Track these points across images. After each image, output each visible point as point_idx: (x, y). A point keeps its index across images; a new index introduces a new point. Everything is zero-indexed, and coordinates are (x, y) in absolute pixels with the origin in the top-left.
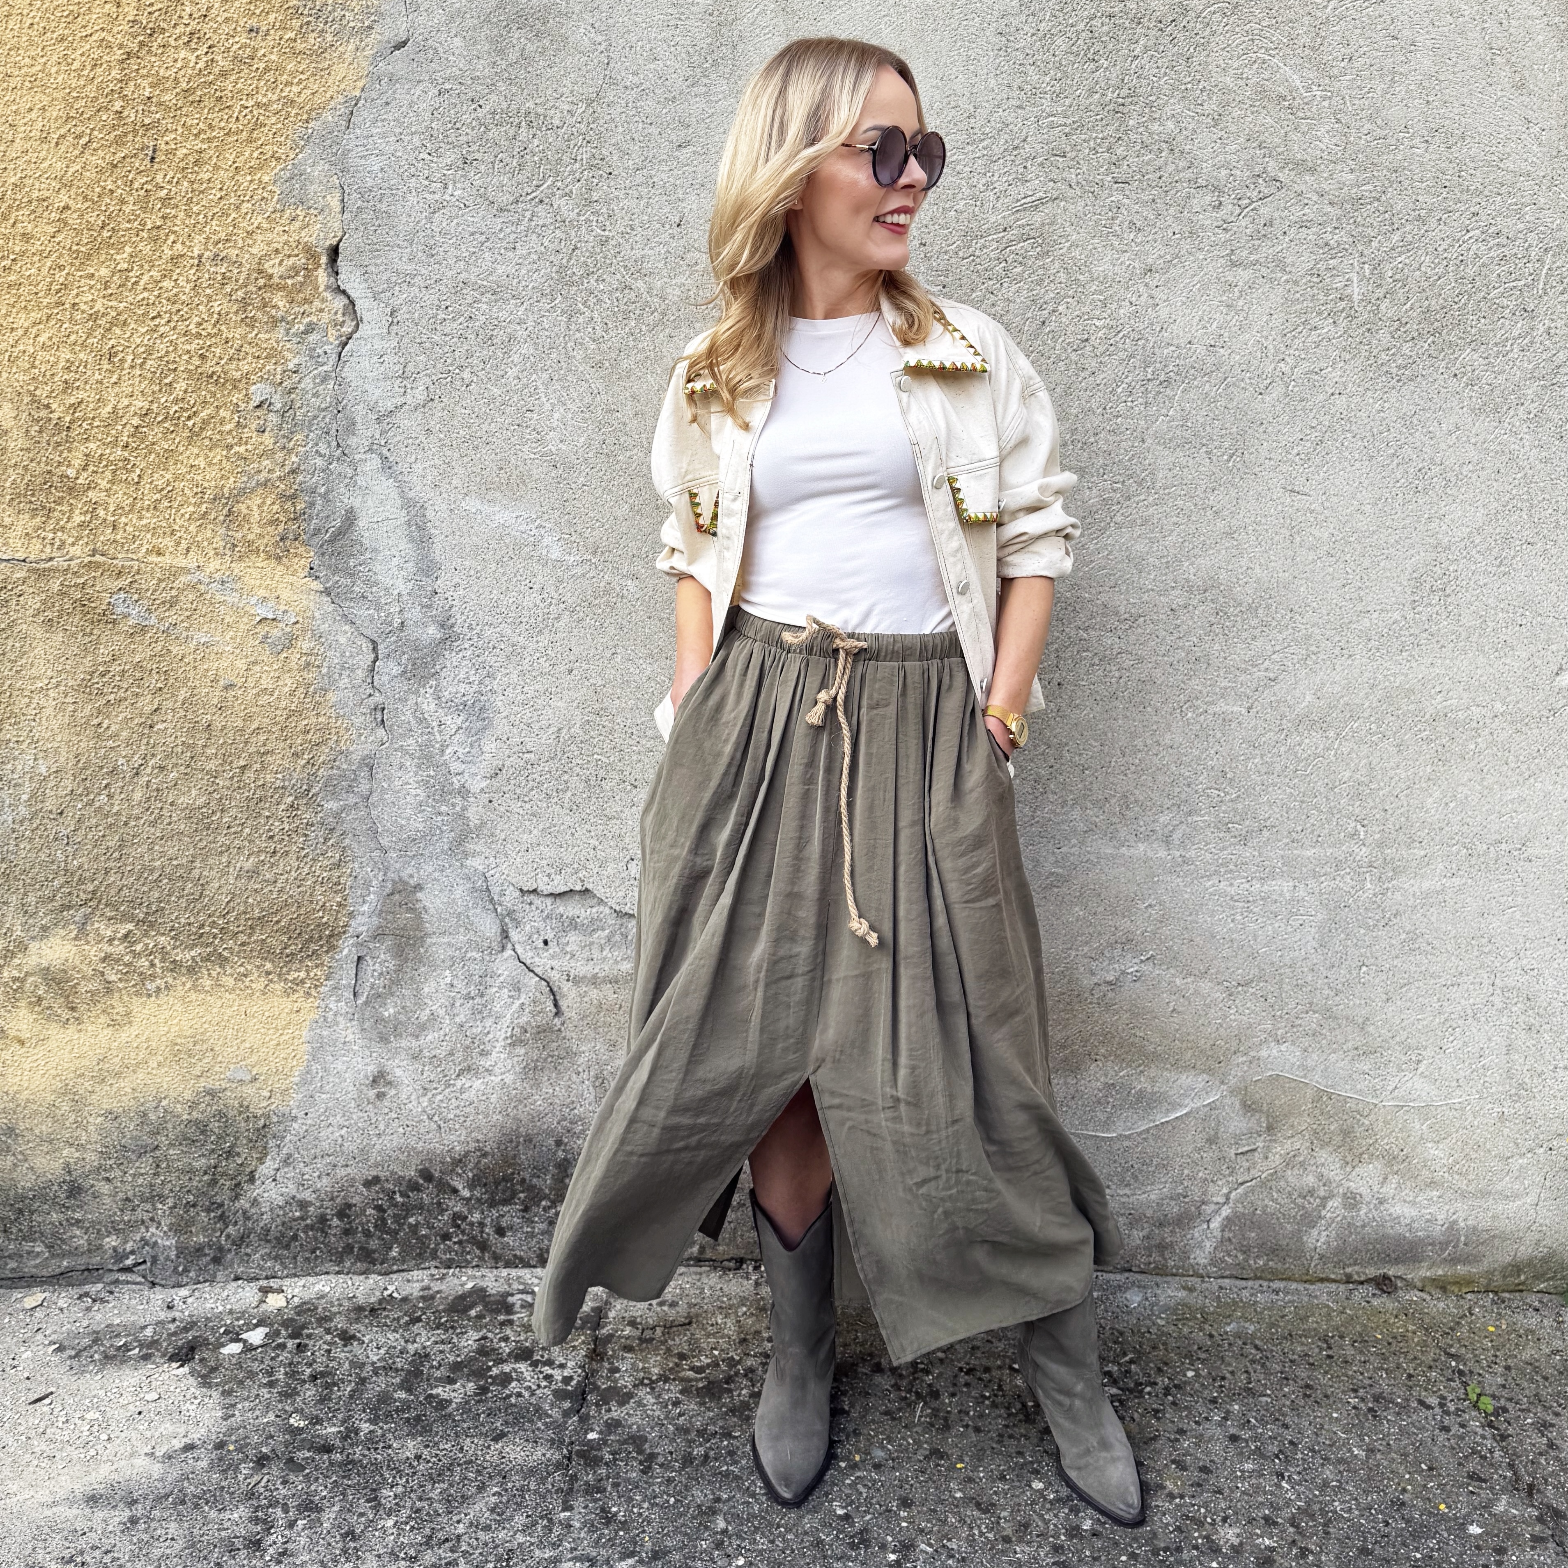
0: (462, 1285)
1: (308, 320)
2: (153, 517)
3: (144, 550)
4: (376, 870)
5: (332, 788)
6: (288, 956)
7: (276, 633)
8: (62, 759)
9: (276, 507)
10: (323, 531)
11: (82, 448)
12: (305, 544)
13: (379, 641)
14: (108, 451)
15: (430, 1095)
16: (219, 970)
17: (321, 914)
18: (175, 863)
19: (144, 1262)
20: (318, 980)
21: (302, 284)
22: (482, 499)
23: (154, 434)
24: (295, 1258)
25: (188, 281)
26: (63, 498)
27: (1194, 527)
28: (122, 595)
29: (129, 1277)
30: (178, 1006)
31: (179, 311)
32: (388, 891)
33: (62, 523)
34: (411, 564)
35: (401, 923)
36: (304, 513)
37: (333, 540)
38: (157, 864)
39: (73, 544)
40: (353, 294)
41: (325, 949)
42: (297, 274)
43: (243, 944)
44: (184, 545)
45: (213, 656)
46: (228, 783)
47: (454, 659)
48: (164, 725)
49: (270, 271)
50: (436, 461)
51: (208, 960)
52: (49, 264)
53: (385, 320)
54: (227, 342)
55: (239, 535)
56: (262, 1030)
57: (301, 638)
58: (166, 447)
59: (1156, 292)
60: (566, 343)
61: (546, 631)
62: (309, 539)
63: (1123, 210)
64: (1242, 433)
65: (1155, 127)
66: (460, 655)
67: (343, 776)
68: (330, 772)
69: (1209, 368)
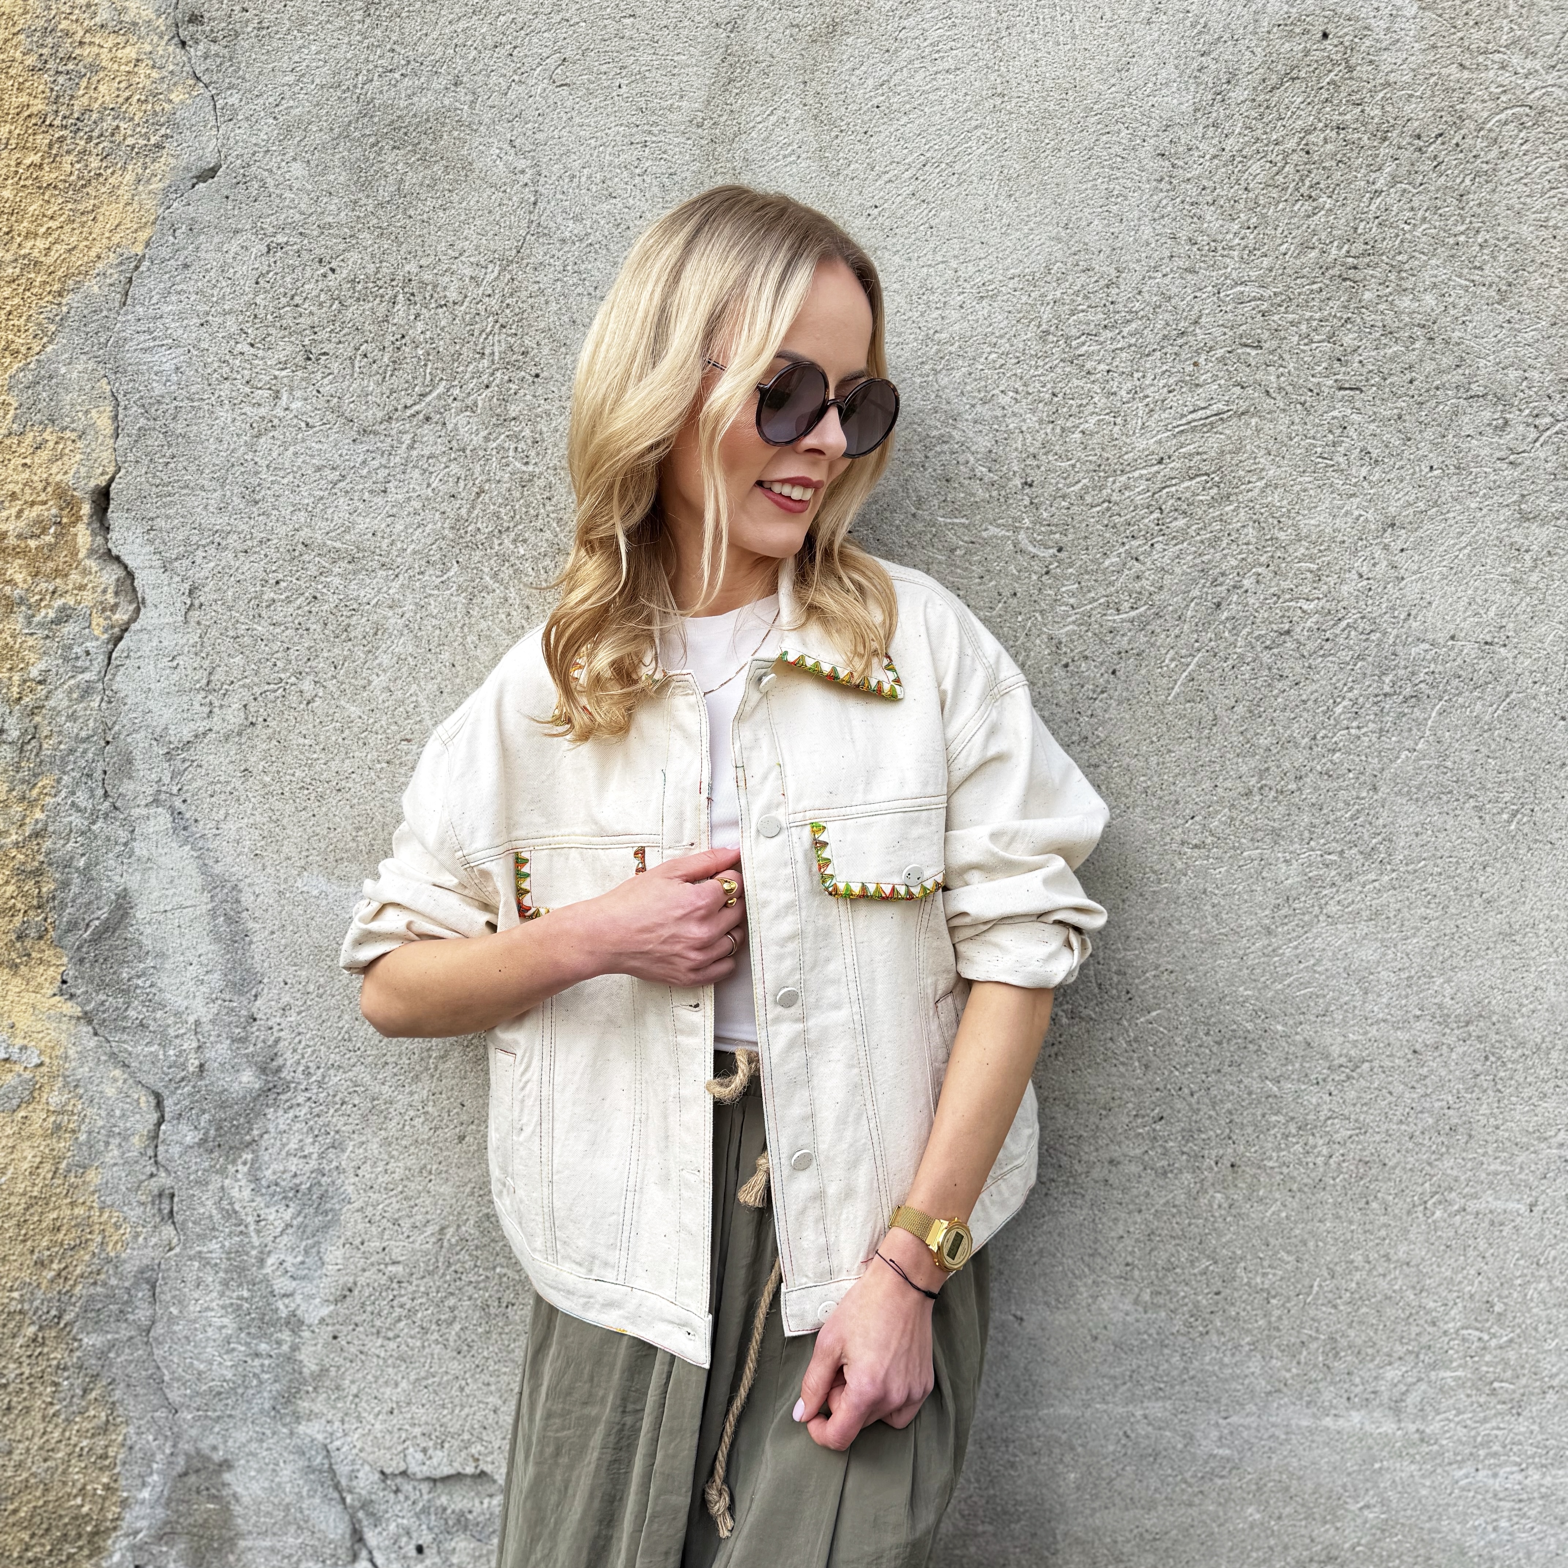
1: (59, 603)
4: (161, 1440)
5: (94, 1314)
7: (9, 1080)
9: (10, 889)
10: (82, 925)
12: (53, 944)
13: (165, 1093)
17: (79, 1500)
21: (52, 547)
22: (330, 875)
32: (179, 1469)
34: (216, 976)
35: (200, 1517)
36: (54, 898)
37: (97, 939)
40: (131, 563)
42: (44, 531)
47: (281, 1121)
49: (4, 527)
50: (258, 818)
53: (181, 602)
57: (47, 1089)
59: (1400, 559)
60: (464, 637)
61: (425, 1077)
62: (60, 939)
63: (1351, 431)
64: (1532, 780)
65: (1405, 302)
66: (291, 1114)
67: (111, 1297)
68: (92, 1290)
69: (1480, 677)
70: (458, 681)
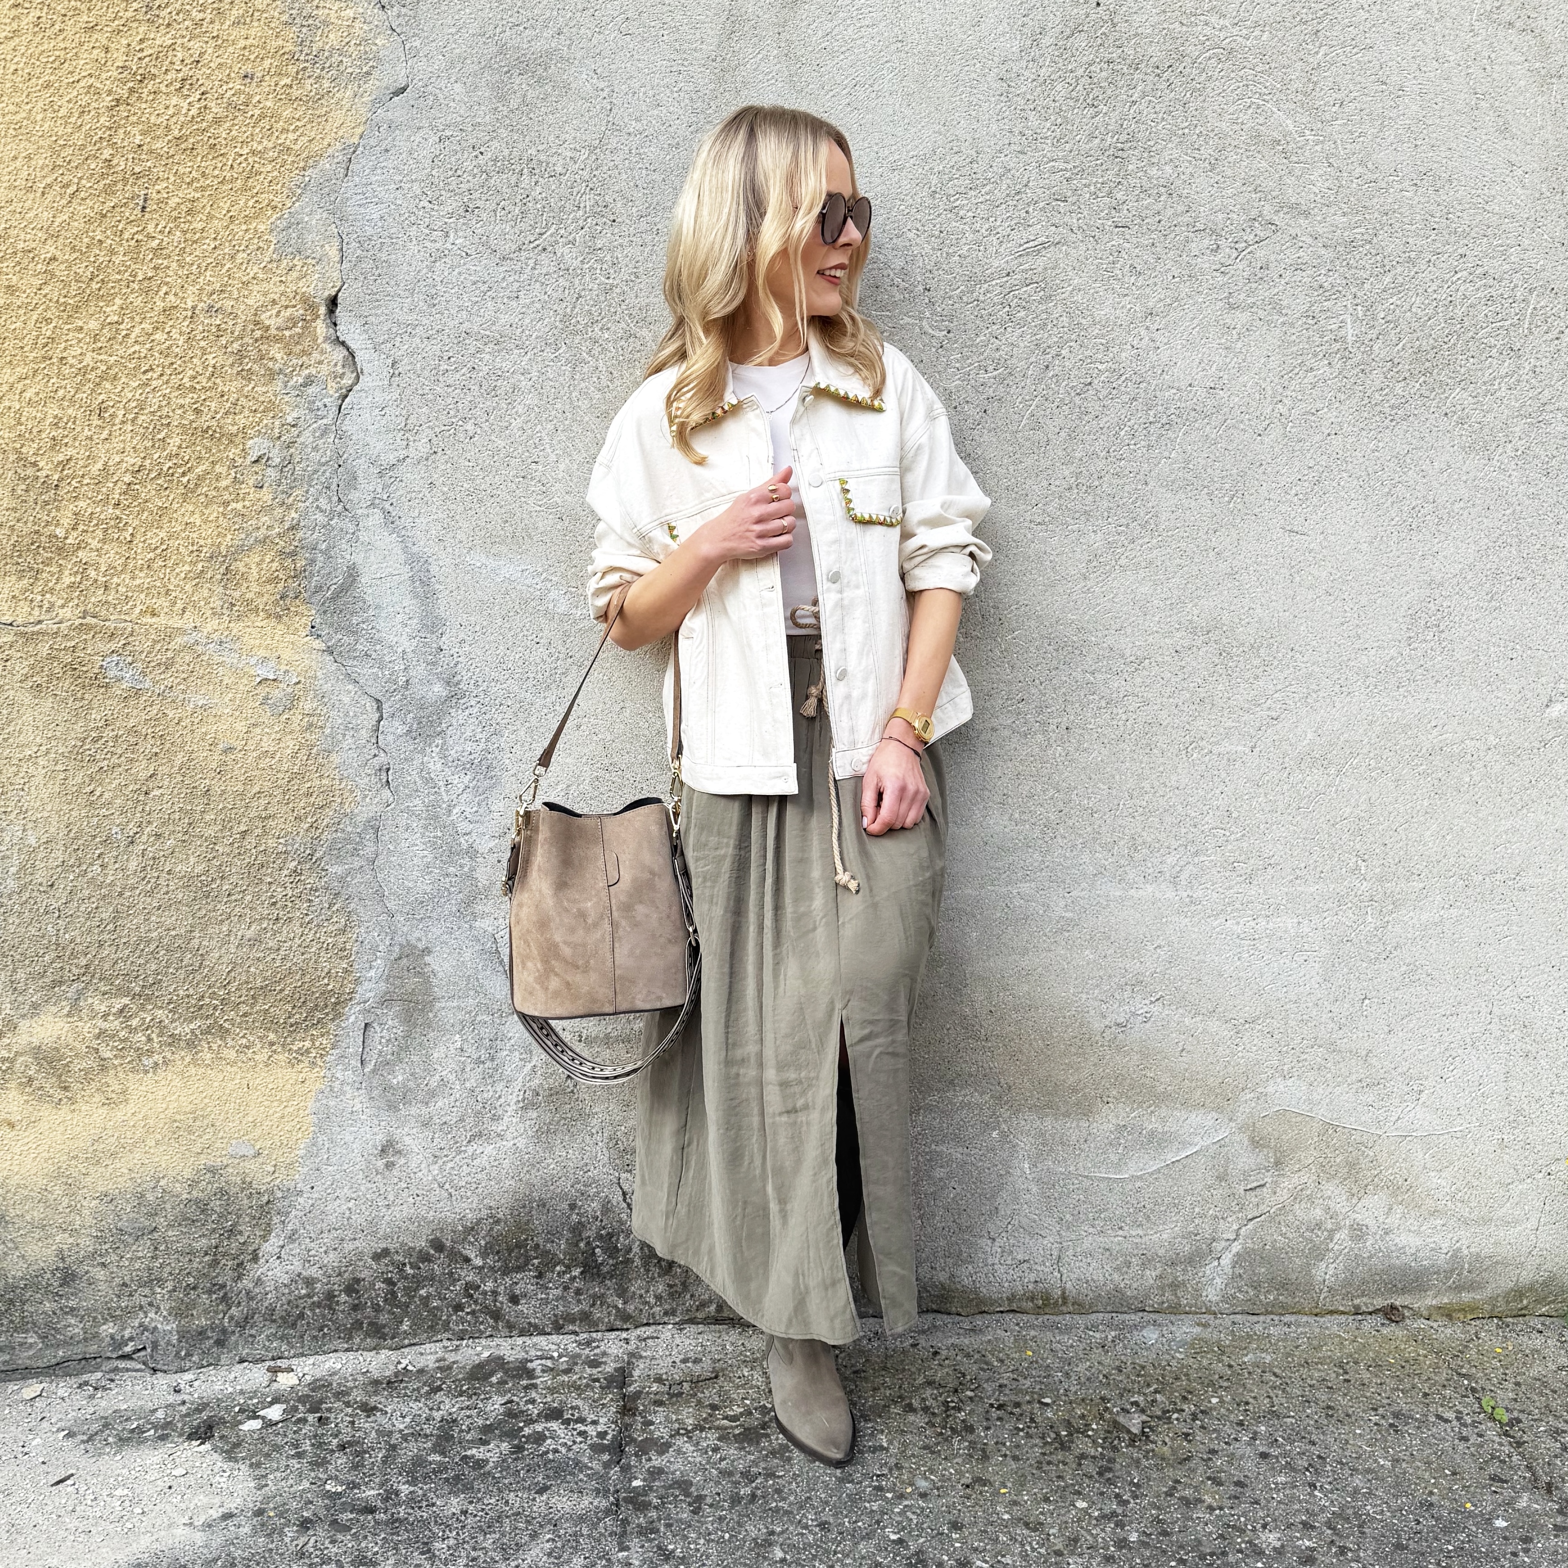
0: (477, 1355)
1: (305, 372)
2: (147, 576)
3: (137, 610)
4: (383, 935)
5: (336, 851)
6: (292, 1026)
7: (277, 694)
8: (52, 830)
9: (275, 565)
10: (325, 588)
11: (71, 507)
12: (305, 602)
13: (383, 700)
14: (98, 510)
15: (440, 1162)
16: (219, 1042)
17: (326, 981)
18: (173, 933)
19: (144, 1348)
20: (324, 1049)
21: (300, 336)
22: (488, 553)
23: (146, 491)
24: (302, 1337)
25: (181, 334)
26: (51, 558)
27: (1196, 568)
28: (115, 658)
29: (129, 1364)
30: (178, 1082)
31: (172, 364)
32: (395, 955)
33: (50, 585)
34: (415, 621)
35: (409, 988)
36: (305, 571)
37: (334, 598)
38: (155, 934)
39: (63, 606)
40: (353, 346)
41: (331, 1016)
42: (295, 325)
43: (245, 1015)
44: (180, 605)
45: (211, 719)
46: (227, 850)
47: (460, 717)
48: (161, 791)
49: (267, 323)
50: (440, 515)
51: (209, 1033)
52: (35, 317)
53: (386, 372)
54: (222, 396)
55: (237, 594)
56: (266, 1103)
57: (303, 699)
58: (160, 504)
59: (1157, 335)
60: (570, 393)
61: (553, 686)
62: (310, 597)
63: (1123, 254)
64: (1242, 474)
65: (1153, 171)
66: (467, 712)
67: (348, 840)
68: (334, 835)
69: (1209, 410)
70: (567, 422)
